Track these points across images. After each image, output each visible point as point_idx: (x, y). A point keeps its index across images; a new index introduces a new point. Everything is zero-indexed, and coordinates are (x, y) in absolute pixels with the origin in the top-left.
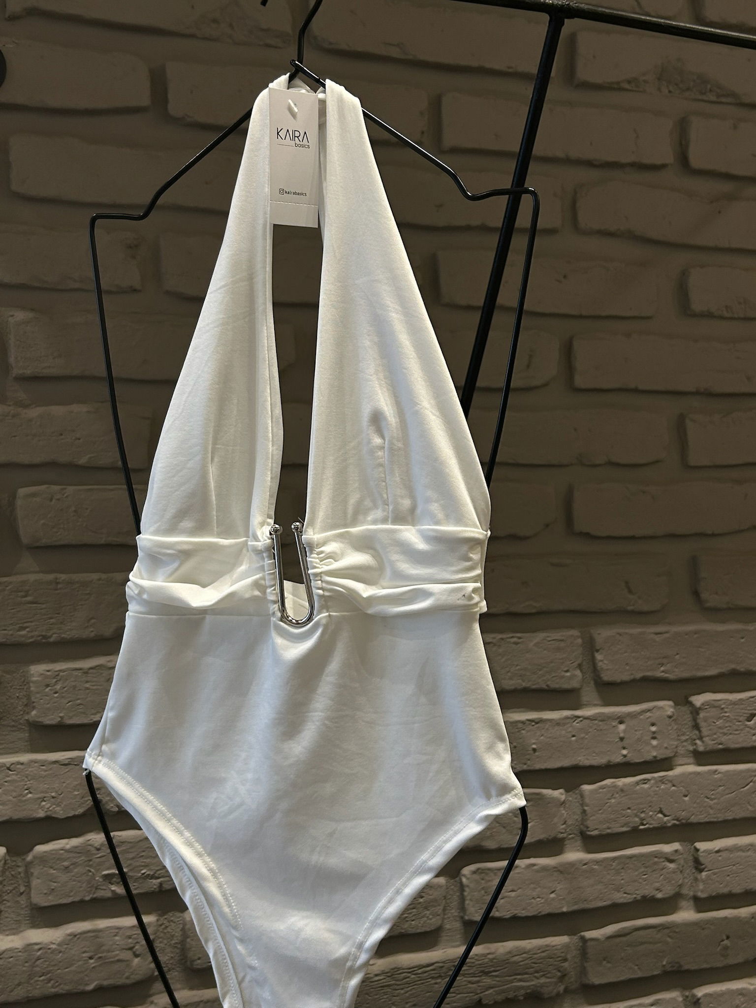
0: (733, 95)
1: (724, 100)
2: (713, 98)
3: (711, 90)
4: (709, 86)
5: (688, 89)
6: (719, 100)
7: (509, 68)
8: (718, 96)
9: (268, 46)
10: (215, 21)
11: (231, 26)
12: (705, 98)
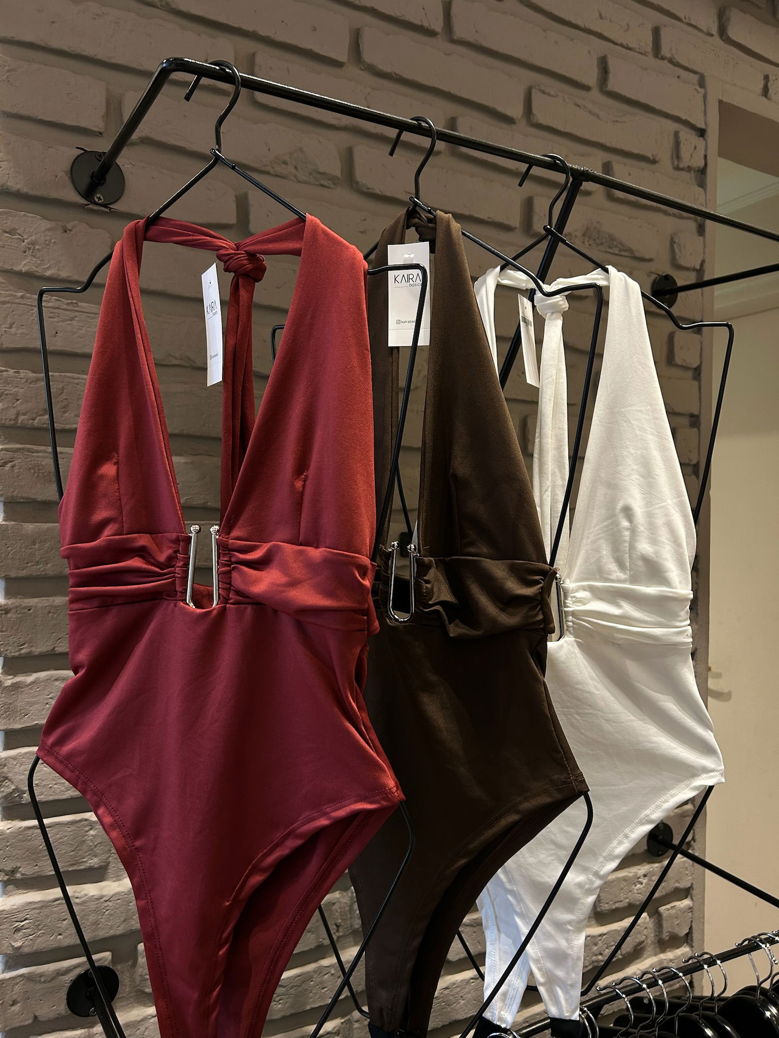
0: (630, 250)
1: (623, 253)
2: (617, 252)
3: (616, 246)
4: (615, 243)
5: (602, 244)
6: (620, 253)
7: (489, 218)
8: (620, 251)
9: (322, 186)
10: (285, 163)
11: (296, 168)
12: (611, 251)
